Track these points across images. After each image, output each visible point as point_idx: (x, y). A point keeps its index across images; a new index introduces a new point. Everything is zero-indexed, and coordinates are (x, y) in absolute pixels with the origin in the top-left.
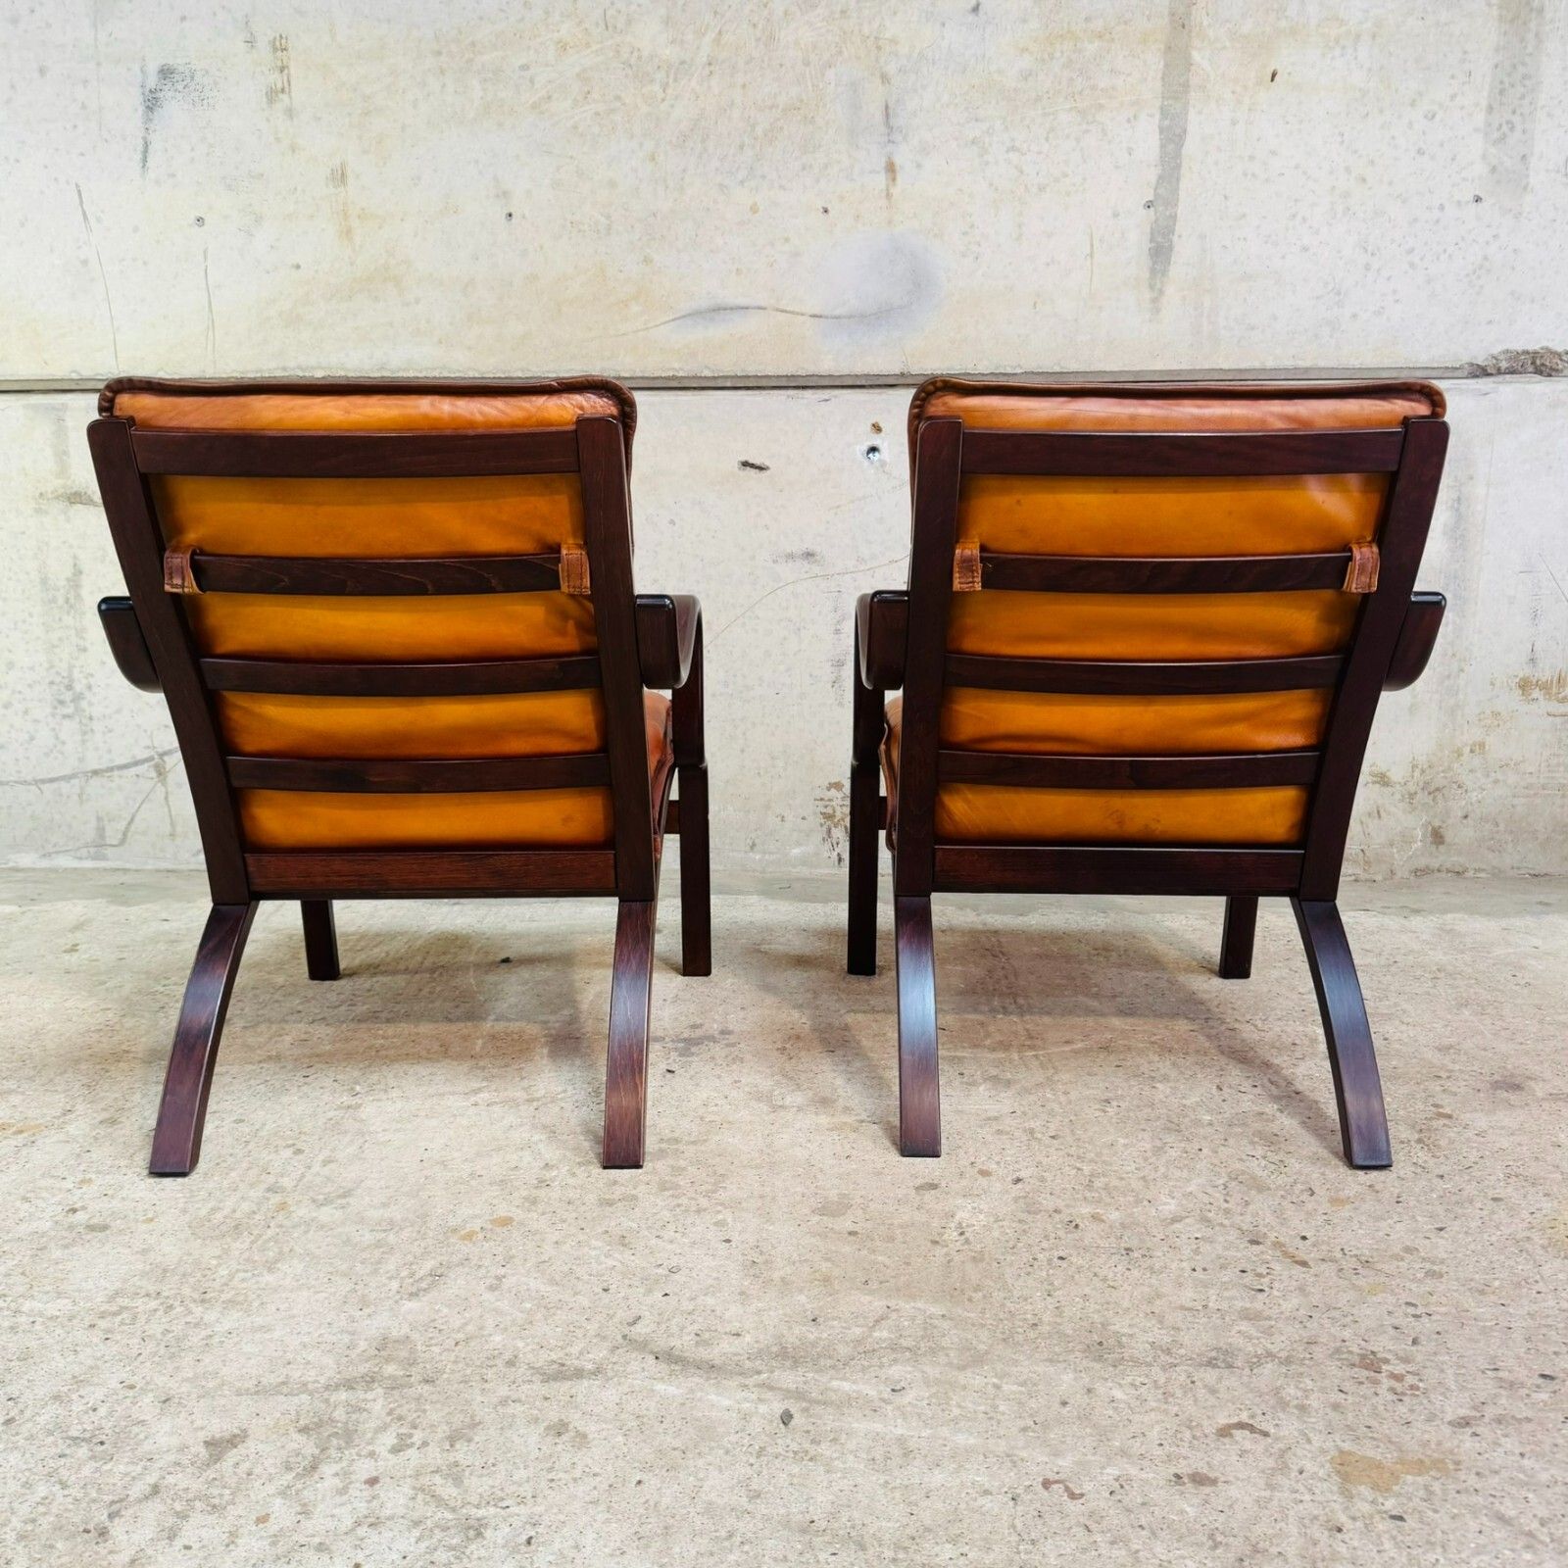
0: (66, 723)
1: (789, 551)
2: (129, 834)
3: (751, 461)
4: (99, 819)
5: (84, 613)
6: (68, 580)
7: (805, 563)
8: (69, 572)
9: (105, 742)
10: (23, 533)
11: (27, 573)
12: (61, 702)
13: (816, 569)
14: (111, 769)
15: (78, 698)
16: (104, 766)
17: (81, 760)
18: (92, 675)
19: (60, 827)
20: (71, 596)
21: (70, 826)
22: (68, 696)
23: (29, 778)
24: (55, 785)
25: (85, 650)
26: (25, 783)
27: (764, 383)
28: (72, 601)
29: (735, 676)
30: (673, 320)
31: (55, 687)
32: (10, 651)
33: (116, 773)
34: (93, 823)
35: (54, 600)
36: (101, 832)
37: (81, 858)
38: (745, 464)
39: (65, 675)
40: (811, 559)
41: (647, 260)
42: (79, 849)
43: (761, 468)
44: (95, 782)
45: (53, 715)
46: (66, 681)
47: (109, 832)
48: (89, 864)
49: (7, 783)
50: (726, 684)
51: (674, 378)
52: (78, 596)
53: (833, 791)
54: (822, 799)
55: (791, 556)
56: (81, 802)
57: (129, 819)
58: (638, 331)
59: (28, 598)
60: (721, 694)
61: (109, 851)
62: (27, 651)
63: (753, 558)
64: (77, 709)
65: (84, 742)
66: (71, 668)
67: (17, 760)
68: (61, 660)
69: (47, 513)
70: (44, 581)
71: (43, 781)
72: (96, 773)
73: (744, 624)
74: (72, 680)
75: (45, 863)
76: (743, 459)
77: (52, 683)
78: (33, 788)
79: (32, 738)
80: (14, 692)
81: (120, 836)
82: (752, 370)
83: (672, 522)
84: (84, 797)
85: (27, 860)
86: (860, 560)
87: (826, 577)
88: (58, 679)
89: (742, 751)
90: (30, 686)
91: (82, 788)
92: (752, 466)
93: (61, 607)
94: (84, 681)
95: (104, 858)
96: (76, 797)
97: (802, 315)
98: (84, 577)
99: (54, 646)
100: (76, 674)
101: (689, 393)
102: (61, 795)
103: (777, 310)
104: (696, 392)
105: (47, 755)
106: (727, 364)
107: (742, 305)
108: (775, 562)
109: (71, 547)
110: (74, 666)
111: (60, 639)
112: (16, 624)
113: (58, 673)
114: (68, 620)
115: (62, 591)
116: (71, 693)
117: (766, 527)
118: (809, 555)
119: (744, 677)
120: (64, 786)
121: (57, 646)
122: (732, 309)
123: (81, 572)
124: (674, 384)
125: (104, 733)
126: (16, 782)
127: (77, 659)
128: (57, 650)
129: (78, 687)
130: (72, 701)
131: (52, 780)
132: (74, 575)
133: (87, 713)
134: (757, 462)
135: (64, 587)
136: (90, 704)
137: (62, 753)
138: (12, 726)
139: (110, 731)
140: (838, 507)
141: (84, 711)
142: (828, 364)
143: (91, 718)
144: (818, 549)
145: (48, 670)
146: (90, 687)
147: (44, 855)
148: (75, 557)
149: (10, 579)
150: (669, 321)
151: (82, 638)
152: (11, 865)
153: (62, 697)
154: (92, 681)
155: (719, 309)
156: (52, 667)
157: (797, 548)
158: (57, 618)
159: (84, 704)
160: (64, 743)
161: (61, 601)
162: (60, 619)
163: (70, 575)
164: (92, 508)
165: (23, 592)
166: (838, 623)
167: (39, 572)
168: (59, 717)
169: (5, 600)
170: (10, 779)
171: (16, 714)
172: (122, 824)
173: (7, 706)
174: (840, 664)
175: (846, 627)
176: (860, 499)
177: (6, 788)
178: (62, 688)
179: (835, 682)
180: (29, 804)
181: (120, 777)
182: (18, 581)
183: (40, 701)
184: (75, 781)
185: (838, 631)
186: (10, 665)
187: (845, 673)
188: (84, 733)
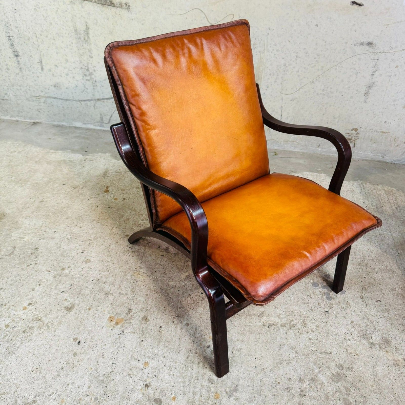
0: (87, 82)
1: (362, 41)
2: (111, 120)
3: (357, 1)
4: (101, 115)
5: (91, 44)
6: (84, 31)
7: (367, 47)
8: (84, 28)
9: (101, 90)
10: (67, 11)
11: (70, 27)
12: (85, 75)
13: (371, 50)
14: (104, 99)
15: (91, 74)
16: (101, 98)
17: (93, 95)
18: (95, 67)
19: (88, 115)
20: (86, 37)
21: (92, 116)
22: (87, 73)
23: (77, 99)
24: (86, 102)
25: (92, 57)
26: (75, 100)
28: (86, 39)
29: (328, 88)
31: (83, 70)
32: (66, 56)
33: (105, 100)
34: (99, 116)
35: (80, 38)
36: (102, 119)
37: (96, 126)
38: (354, 3)
39: (86, 65)
40: (370, 46)
42: (95, 123)
43: (360, 5)
44: (99, 103)
45: (83, 79)
46: (86, 68)
47: (104, 119)
48: (98, 128)
49: (70, 100)
50: (324, 91)
52: (88, 37)
53: (354, 131)
54: (348, 133)
55: (362, 44)
56: (95, 108)
57: (110, 115)
59: (71, 37)
60: (320, 94)
61: (104, 125)
62: (72, 56)
63: (346, 43)
64: (91, 78)
65: (94, 89)
66: (88, 63)
67: (72, 93)
68: (84, 60)
69: (74, 4)
70: (76, 31)
71: (81, 101)
72: (99, 100)
73: (336, 69)
74: (88, 68)
75: (84, 126)
77: (82, 68)
78: (78, 102)
79: (77, 86)
80: (69, 70)
81: (108, 121)
83: (317, 25)
84: (96, 107)
85: (78, 124)
86: (391, 48)
87: (374, 53)
88: (83, 67)
89: (323, 114)
90: (74, 68)
91: (94, 104)
92: (357, 4)
93: (83, 41)
94: (93, 69)
95: (103, 127)
96: (93, 107)
98: (90, 30)
99: (81, 55)
100: (90, 66)
102: (88, 106)
105: (82, 92)
108: (355, 45)
109: (84, 18)
110: (89, 63)
111: (83, 53)
112: (67, 46)
113: (83, 65)
114: (85, 46)
115: (82, 35)
116: (88, 72)
117: (355, 31)
118: (370, 44)
119: (331, 88)
120: (89, 103)
121: (82, 55)
123: (89, 28)
125: (100, 87)
126: (73, 100)
127: (89, 60)
128: (82, 57)
129: (91, 70)
130: (89, 75)
131: (84, 101)
132: (86, 29)
133: (94, 80)
134: (359, 2)
135: (83, 33)
136: (95, 77)
137: (87, 92)
138: (69, 82)
139: (103, 86)
140: (388, 25)
141: (93, 79)
143: (96, 81)
144: (374, 42)
145: (80, 63)
146: (95, 71)
147: (84, 124)
148: (86, 22)
149: (63, 29)
151: (91, 53)
152: (74, 125)
153: (85, 73)
154: (95, 68)
156: (81, 62)
157: (366, 40)
158: (81, 45)
159: (93, 76)
160: (87, 89)
161: (82, 39)
162: (83, 46)
163: (85, 29)
164: (91, 2)
165: (69, 34)
166: (374, 72)
167: (74, 27)
168: (85, 80)
169: (62, 37)
170: (71, 99)
171: (70, 78)
172: (109, 117)
173: (67, 75)
174: (370, 87)
175: (377, 74)
176: (398, 22)
177: (70, 102)
178: (85, 70)
179: (365, 94)
180: (78, 107)
181: (107, 102)
182: (66, 30)
183: (78, 74)
184: (92, 102)
185: (373, 75)
186: (67, 61)
187: (371, 91)
188: (94, 86)
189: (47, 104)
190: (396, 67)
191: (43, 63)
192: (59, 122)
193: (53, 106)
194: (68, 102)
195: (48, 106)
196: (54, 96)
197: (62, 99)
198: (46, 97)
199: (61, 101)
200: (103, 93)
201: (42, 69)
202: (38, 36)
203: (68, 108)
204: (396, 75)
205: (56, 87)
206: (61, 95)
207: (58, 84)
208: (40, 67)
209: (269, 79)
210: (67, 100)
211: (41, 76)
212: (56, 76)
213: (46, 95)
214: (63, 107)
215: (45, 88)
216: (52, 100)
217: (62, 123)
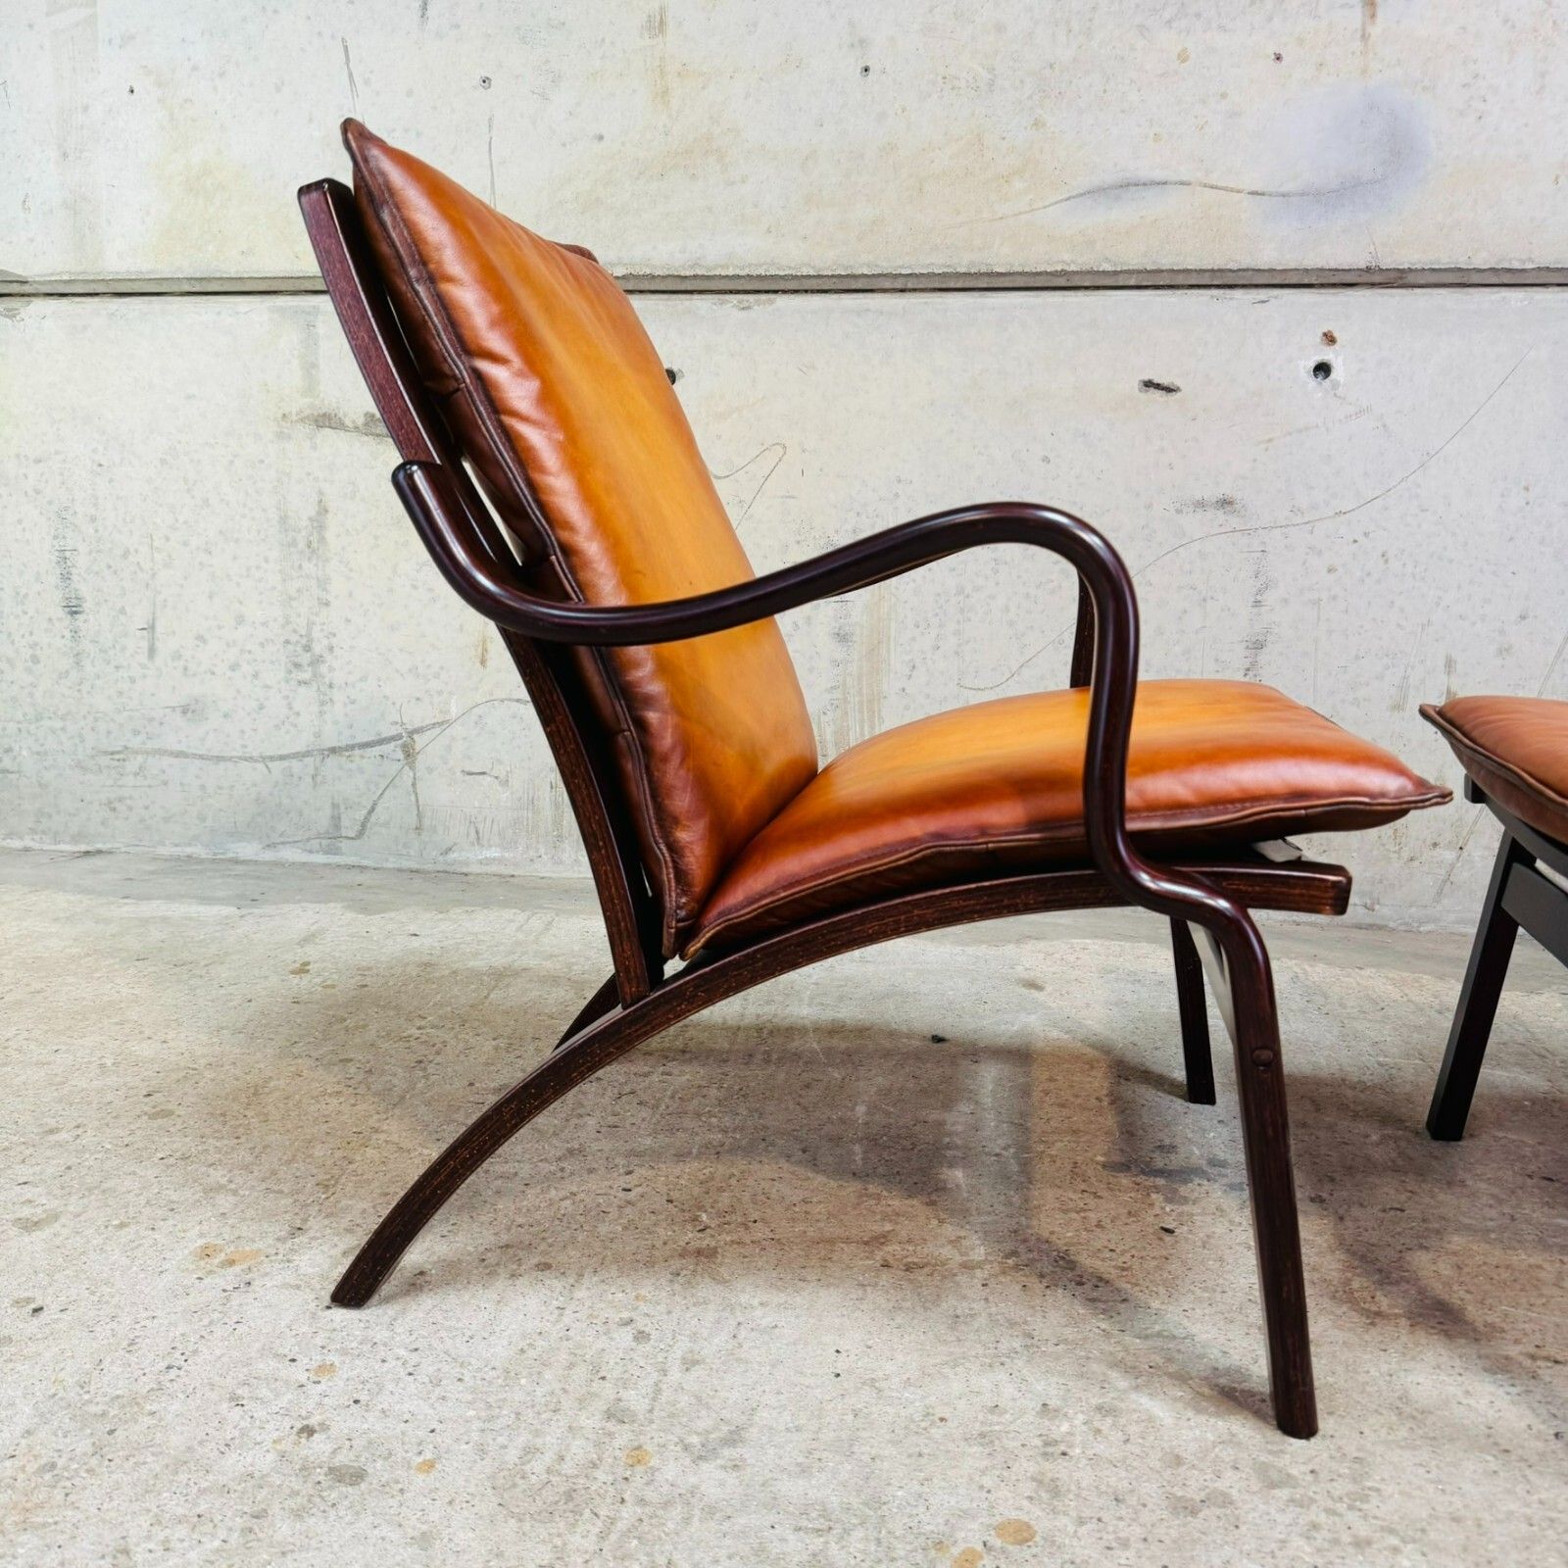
0: (302, 690)
1: (1198, 497)
2: (369, 825)
3: (1156, 380)
4: (335, 806)
5: (327, 560)
6: (310, 519)
7: (1220, 513)
8: (312, 511)
9: (346, 715)
10: (262, 461)
11: (264, 510)
12: (297, 666)
13: (1234, 522)
14: (352, 747)
15: (317, 661)
16: (343, 744)
17: (317, 735)
18: (334, 634)
19: (288, 813)
20: (315, 538)
21: (301, 814)
22: (305, 659)
23: (255, 754)
24: (286, 763)
25: (327, 604)
26: (251, 759)
27: (1180, 280)
28: (315, 545)
30: (1068, 199)
31: (290, 647)
32: (241, 603)
33: (357, 752)
34: (328, 811)
35: (294, 543)
36: (336, 820)
37: (311, 852)
38: (1149, 384)
39: (303, 632)
40: (1228, 508)
41: (1037, 124)
42: (308, 840)
43: (1169, 390)
44: (332, 761)
45: (287, 681)
46: (304, 641)
47: (345, 822)
48: (320, 858)
49: (230, 759)
51: (1063, 273)
52: (322, 540)
55: (1201, 504)
56: (315, 785)
57: (369, 807)
58: (1020, 213)
59: (264, 540)
61: (344, 845)
62: (260, 603)
63: (1149, 506)
64: (315, 674)
65: (321, 713)
66: (310, 625)
67: (243, 732)
68: (299, 615)
69: (290, 438)
70: (283, 520)
71: (272, 758)
72: (333, 750)
74: (310, 640)
75: (269, 856)
76: (1146, 378)
77: (287, 642)
78: (260, 766)
79: (261, 707)
80: (242, 651)
81: (357, 827)
82: (1166, 262)
83: (1046, 460)
84: (319, 779)
85: (248, 850)
86: (1296, 511)
87: (1246, 532)
88: (294, 638)
90: (262, 645)
91: (316, 769)
92: (1158, 386)
93: (301, 552)
94: (325, 642)
95: (337, 852)
96: (309, 780)
97: (1239, 192)
98: (330, 516)
99: (291, 598)
100: (316, 633)
101: (1080, 294)
102: (291, 776)
103: (1205, 186)
104: (1088, 292)
105: (277, 727)
106: (1133, 256)
107: (1157, 180)
108: (1179, 511)
109: (316, 479)
110: (313, 624)
111: (299, 590)
112: (248, 569)
113: (295, 631)
114: (309, 567)
115: (303, 533)
116: (308, 655)
117: (1171, 466)
118: (1225, 503)
120: (295, 765)
121: (295, 599)
122: (1145, 184)
123: (327, 511)
124: (1062, 282)
125: (345, 704)
126: (240, 758)
127: (316, 615)
128: (294, 604)
129: (317, 649)
130: (311, 664)
131: (282, 758)
132: (319, 513)
133: (327, 680)
134: (1164, 381)
135: (306, 527)
136: (331, 669)
137: (296, 726)
138: (238, 691)
139: (352, 702)
140: (1270, 440)
141: (324, 677)
142: (1268, 255)
143: (331, 686)
144: (1238, 495)
145: (283, 627)
146: (331, 649)
147: (268, 846)
148: (321, 493)
149: (244, 516)
150: (1062, 201)
151: (325, 590)
152: (230, 855)
153: (298, 660)
154: (334, 641)
155: (1128, 185)
156: (288, 622)
157: (1212, 493)
158: (297, 564)
159: (323, 669)
160: (298, 714)
161: (302, 545)
162: (300, 567)
163: (313, 513)
164: (342, 433)
165: (259, 532)
166: (1259, 592)
167: (279, 509)
168: (293, 683)
169: (237, 541)
170: (234, 754)
171: (245, 677)
172: (362, 814)
173: (234, 667)
174: (1258, 646)
175: (1270, 598)
176: (1300, 431)
177: (230, 765)
178: (299, 649)
179: (1248, 670)
180: (255, 785)
181: (362, 757)
182: (253, 519)
183: (272, 662)
184: (307, 760)
185: (1257, 603)
186: (240, 620)
187: (1263, 657)
188: (322, 703)
189: (145, 777)
190: (1329, 571)
191: (159, 629)
192: (176, 845)
193: (165, 783)
194: (222, 765)
195: (150, 786)
196: (177, 748)
197: (201, 757)
198: (147, 753)
199: (197, 762)
200: (351, 727)
201: (152, 652)
202: (155, 544)
203: (220, 788)
204: (1334, 598)
205: (189, 715)
206: (203, 739)
207: (197, 701)
208: (145, 644)
209: (913, 639)
210: (219, 759)
211: (145, 677)
212: (194, 675)
213: (149, 745)
214: (203, 787)
215: (151, 720)
216: (166, 761)
217: (189, 850)
